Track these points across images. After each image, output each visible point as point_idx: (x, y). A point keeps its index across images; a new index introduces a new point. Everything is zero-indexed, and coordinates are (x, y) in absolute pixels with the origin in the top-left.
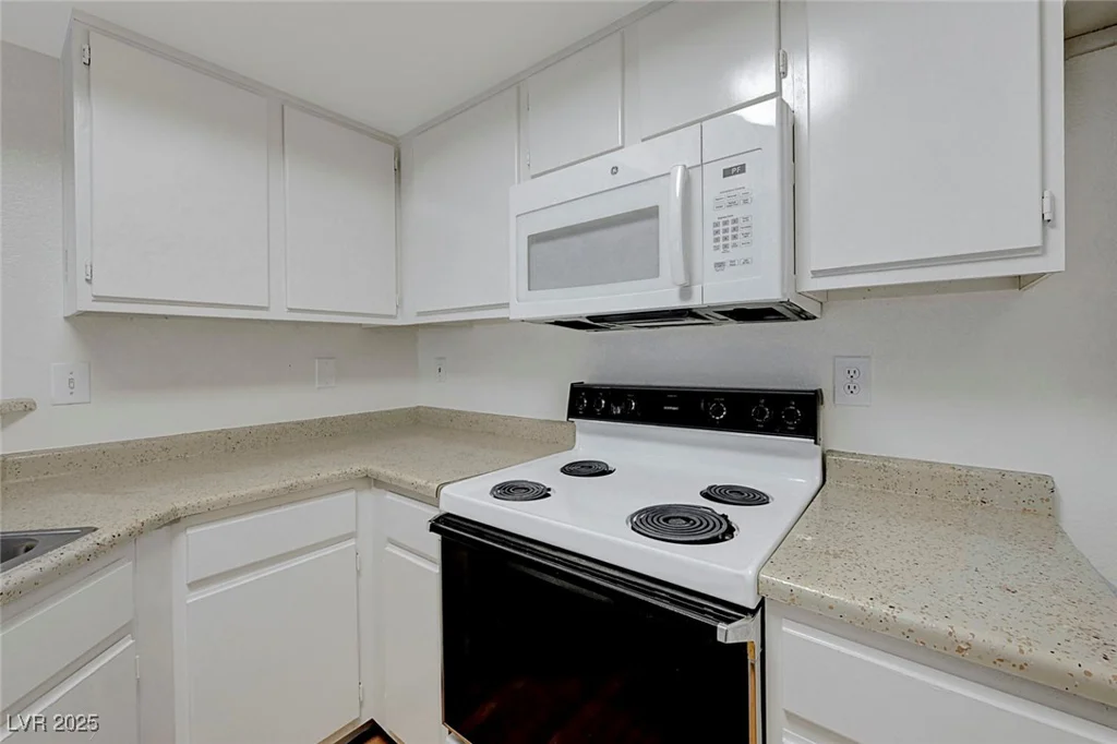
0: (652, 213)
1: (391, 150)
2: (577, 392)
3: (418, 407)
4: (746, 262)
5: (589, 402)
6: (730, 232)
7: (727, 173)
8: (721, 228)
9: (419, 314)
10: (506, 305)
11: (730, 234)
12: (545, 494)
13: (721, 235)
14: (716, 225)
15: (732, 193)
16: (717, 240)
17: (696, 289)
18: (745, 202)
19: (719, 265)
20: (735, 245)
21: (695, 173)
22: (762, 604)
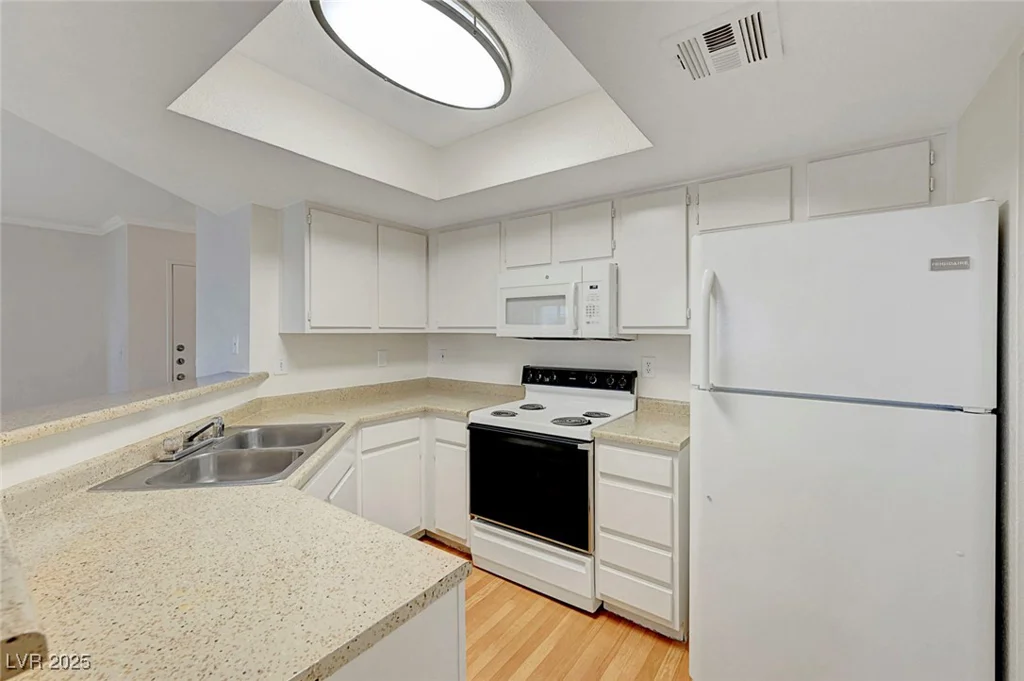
0: (563, 297)
1: (425, 238)
2: (527, 370)
3: (428, 378)
4: (598, 322)
5: (532, 375)
6: (591, 310)
7: (591, 287)
8: (589, 308)
9: (440, 328)
10: (495, 328)
12: (514, 415)
13: (589, 311)
14: (587, 307)
15: (593, 296)
16: (587, 313)
17: (579, 331)
18: (597, 300)
19: (588, 322)
20: (594, 316)
21: (580, 286)
22: (593, 441)
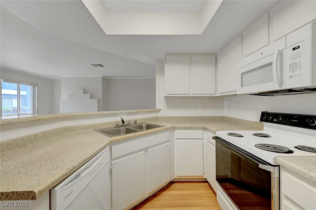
0: (271, 64)
1: (215, 57)
2: (263, 114)
3: (224, 116)
4: (300, 75)
5: (267, 117)
7: (294, 49)
8: (292, 66)
9: (220, 93)
10: (236, 91)
11: (294, 67)
13: (292, 68)
14: (290, 65)
15: (295, 55)
16: (290, 69)
17: (284, 84)
18: (300, 57)
19: (291, 77)
20: (296, 70)
21: (284, 51)
